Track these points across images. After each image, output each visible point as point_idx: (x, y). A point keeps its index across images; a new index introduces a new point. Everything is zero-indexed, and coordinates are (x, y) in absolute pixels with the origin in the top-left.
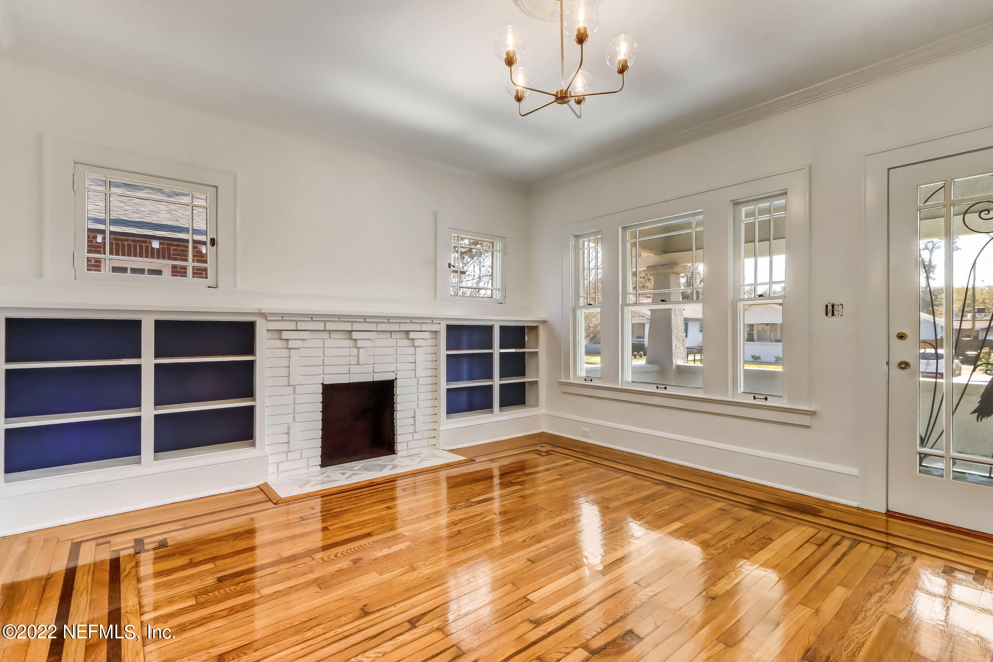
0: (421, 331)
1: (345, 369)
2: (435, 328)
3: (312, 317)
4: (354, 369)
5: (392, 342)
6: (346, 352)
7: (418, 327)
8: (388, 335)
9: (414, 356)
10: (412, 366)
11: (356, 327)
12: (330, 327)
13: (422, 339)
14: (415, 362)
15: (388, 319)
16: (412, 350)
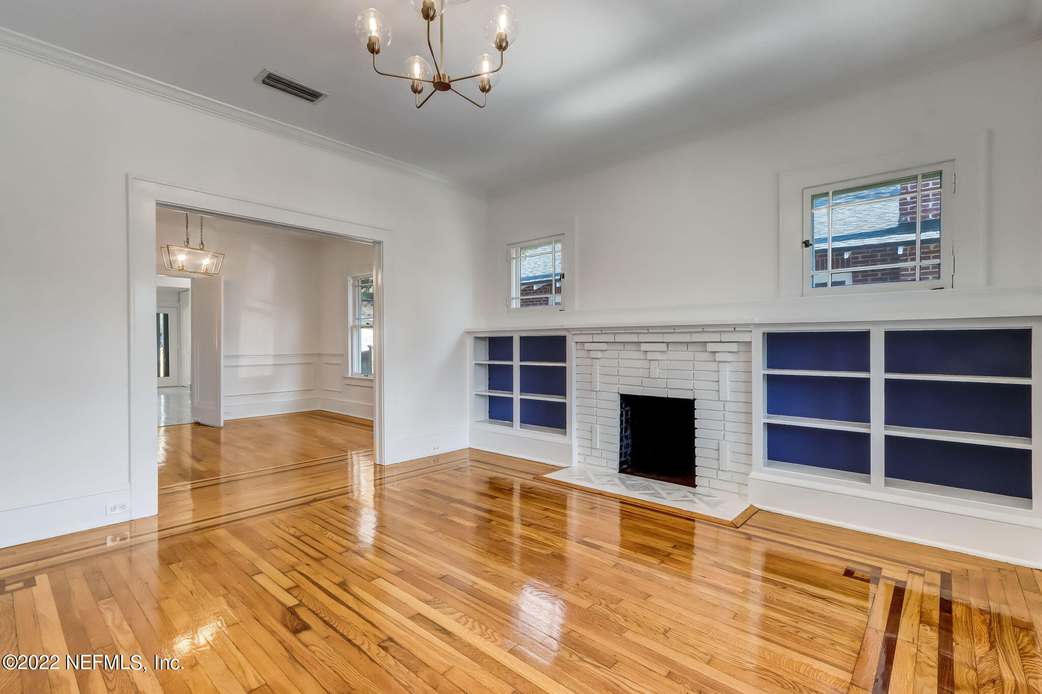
0: (721, 342)
1: (638, 381)
2: (745, 338)
3: (602, 330)
4: (647, 382)
5: (688, 355)
6: (638, 364)
7: (716, 337)
8: (684, 347)
9: (717, 373)
10: (714, 386)
11: (642, 338)
12: (619, 338)
13: (729, 352)
14: (718, 381)
15: (674, 329)
16: (713, 366)
